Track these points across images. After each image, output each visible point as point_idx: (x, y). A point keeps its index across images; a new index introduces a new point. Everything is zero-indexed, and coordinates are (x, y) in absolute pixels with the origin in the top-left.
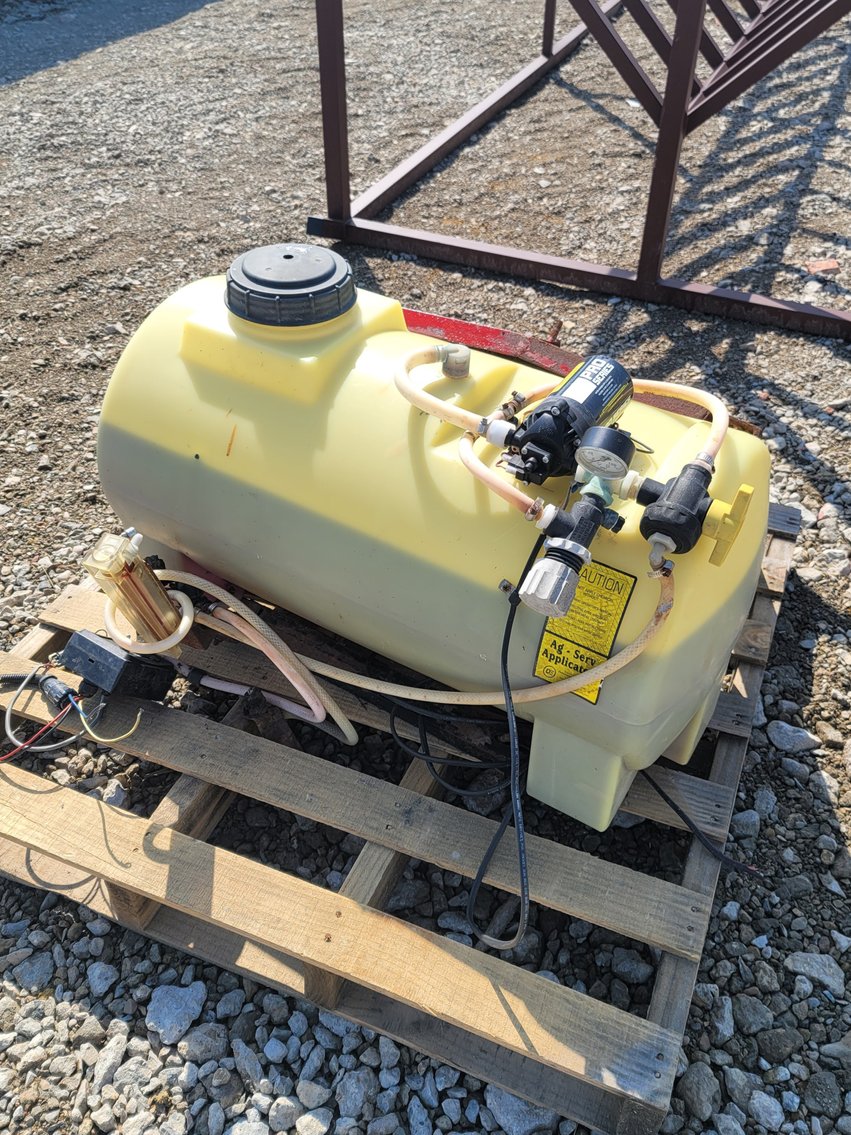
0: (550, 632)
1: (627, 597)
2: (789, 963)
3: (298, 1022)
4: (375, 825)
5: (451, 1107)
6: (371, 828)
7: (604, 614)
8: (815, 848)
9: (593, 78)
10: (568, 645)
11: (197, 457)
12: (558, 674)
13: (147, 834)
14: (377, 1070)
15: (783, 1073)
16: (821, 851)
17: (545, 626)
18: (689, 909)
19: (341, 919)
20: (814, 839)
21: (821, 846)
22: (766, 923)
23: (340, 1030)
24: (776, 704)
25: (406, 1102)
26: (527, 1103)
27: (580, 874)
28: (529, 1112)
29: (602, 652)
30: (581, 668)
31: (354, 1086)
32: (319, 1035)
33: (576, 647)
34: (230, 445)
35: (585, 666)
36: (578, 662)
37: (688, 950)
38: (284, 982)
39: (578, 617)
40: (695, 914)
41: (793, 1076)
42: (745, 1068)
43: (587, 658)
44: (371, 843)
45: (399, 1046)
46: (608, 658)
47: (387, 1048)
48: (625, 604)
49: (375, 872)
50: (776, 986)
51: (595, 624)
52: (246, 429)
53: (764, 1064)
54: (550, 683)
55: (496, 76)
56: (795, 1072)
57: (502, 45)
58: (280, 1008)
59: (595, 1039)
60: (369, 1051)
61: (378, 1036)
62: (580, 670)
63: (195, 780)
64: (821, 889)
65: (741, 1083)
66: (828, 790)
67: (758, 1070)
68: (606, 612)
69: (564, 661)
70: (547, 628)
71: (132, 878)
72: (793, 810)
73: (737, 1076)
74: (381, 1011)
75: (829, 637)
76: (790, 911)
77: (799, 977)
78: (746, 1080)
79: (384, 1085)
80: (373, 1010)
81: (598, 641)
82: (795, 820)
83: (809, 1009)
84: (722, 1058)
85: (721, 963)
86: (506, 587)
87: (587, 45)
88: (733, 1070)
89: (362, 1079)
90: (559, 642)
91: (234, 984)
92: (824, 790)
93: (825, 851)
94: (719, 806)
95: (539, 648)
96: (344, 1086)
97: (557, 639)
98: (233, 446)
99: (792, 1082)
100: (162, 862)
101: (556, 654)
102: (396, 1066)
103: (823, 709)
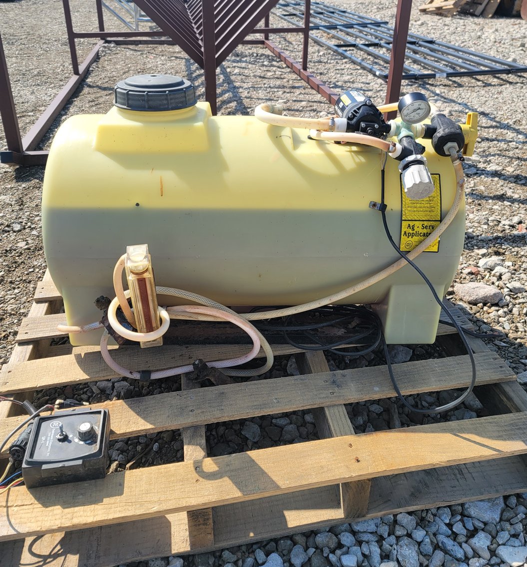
0: (405, 220)
1: (439, 185)
3: (347, 539)
4: (325, 396)
5: (458, 528)
6: (323, 398)
7: (431, 198)
8: (483, 333)
9: (107, 82)
10: (417, 223)
11: (137, 205)
12: (414, 244)
13: (196, 469)
14: (409, 535)
17: (401, 218)
18: (492, 360)
19: (353, 447)
20: (479, 330)
21: (485, 330)
23: (372, 528)
25: (436, 542)
26: (489, 500)
28: (493, 505)
29: (437, 219)
30: (427, 233)
31: (407, 549)
32: (365, 537)
33: (422, 223)
34: (162, 189)
35: (429, 231)
36: (425, 231)
37: (510, 376)
38: (326, 519)
39: (418, 205)
40: (496, 361)
43: (429, 226)
44: (328, 407)
45: (410, 513)
46: (441, 221)
47: (404, 519)
48: (439, 189)
49: (343, 419)
51: (428, 205)
52: (169, 177)
54: (410, 252)
55: (52, 88)
57: (44, 75)
58: (331, 538)
59: (517, 431)
60: (397, 527)
61: (395, 516)
62: (427, 235)
63: (195, 428)
68: (432, 197)
69: (418, 234)
70: (403, 219)
71: (210, 497)
74: (390, 500)
79: (419, 540)
80: (386, 502)
81: (433, 214)
86: (374, 205)
87: (92, 71)
89: (407, 544)
90: (411, 223)
91: (290, 545)
92: (465, 309)
94: (459, 317)
95: (401, 232)
96: (401, 554)
97: (410, 223)
98: (163, 189)
100: (221, 477)
101: (411, 232)
102: (417, 526)
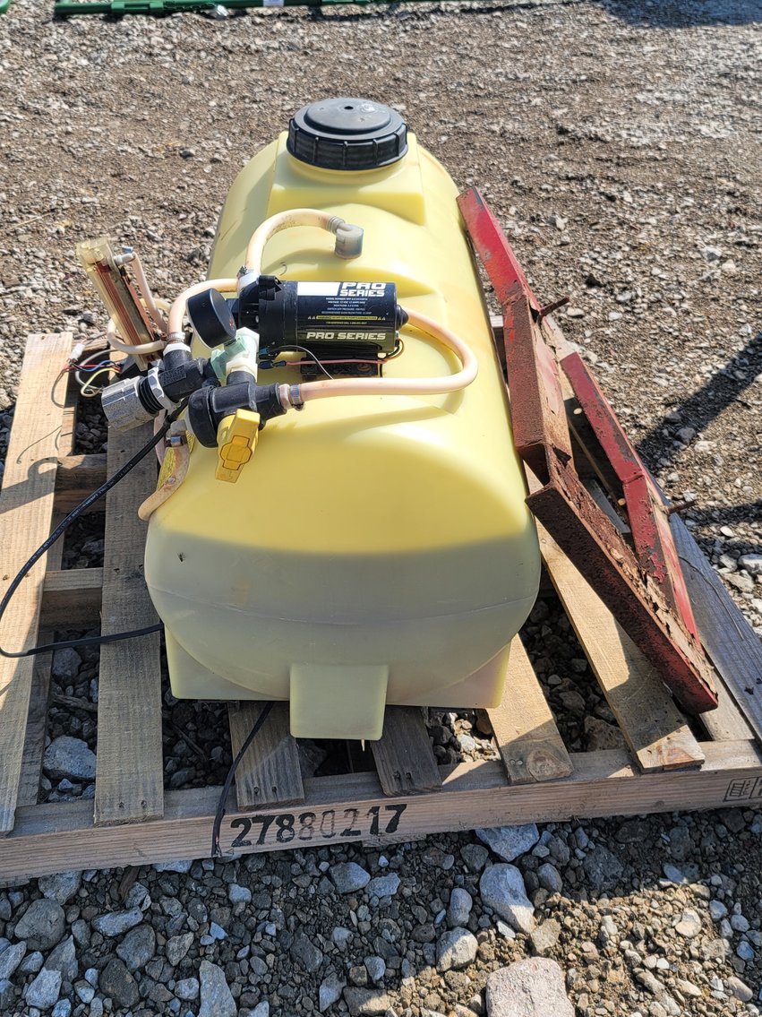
2: (206, 966)
8: (364, 957)
13: (46, 459)
15: (87, 994)
16: (362, 963)
18: (142, 798)
19: (24, 578)
20: (374, 953)
22: (240, 929)
24: (542, 861)
27: (137, 707)
37: (98, 810)
40: (139, 805)
41: (88, 1005)
42: (78, 956)
44: (102, 571)
49: (79, 583)
50: (175, 960)
53: (91, 974)
56: (93, 1006)
64: (316, 980)
65: (63, 958)
66: (450, 951)
67: (82, 969)
72: (400, 921)
73: (69, 951)
75: (707, 894)
76: (268, 952)
77: (194, 980)
78: (68, 962)
82: (389, 927)
83: (166, 1002)
84: (79, 930)
85: (175, 900)
88: (72, 945)
93: (363, 968)
94: (275, 792)
99: (82, 1006)
103: (572, 916)
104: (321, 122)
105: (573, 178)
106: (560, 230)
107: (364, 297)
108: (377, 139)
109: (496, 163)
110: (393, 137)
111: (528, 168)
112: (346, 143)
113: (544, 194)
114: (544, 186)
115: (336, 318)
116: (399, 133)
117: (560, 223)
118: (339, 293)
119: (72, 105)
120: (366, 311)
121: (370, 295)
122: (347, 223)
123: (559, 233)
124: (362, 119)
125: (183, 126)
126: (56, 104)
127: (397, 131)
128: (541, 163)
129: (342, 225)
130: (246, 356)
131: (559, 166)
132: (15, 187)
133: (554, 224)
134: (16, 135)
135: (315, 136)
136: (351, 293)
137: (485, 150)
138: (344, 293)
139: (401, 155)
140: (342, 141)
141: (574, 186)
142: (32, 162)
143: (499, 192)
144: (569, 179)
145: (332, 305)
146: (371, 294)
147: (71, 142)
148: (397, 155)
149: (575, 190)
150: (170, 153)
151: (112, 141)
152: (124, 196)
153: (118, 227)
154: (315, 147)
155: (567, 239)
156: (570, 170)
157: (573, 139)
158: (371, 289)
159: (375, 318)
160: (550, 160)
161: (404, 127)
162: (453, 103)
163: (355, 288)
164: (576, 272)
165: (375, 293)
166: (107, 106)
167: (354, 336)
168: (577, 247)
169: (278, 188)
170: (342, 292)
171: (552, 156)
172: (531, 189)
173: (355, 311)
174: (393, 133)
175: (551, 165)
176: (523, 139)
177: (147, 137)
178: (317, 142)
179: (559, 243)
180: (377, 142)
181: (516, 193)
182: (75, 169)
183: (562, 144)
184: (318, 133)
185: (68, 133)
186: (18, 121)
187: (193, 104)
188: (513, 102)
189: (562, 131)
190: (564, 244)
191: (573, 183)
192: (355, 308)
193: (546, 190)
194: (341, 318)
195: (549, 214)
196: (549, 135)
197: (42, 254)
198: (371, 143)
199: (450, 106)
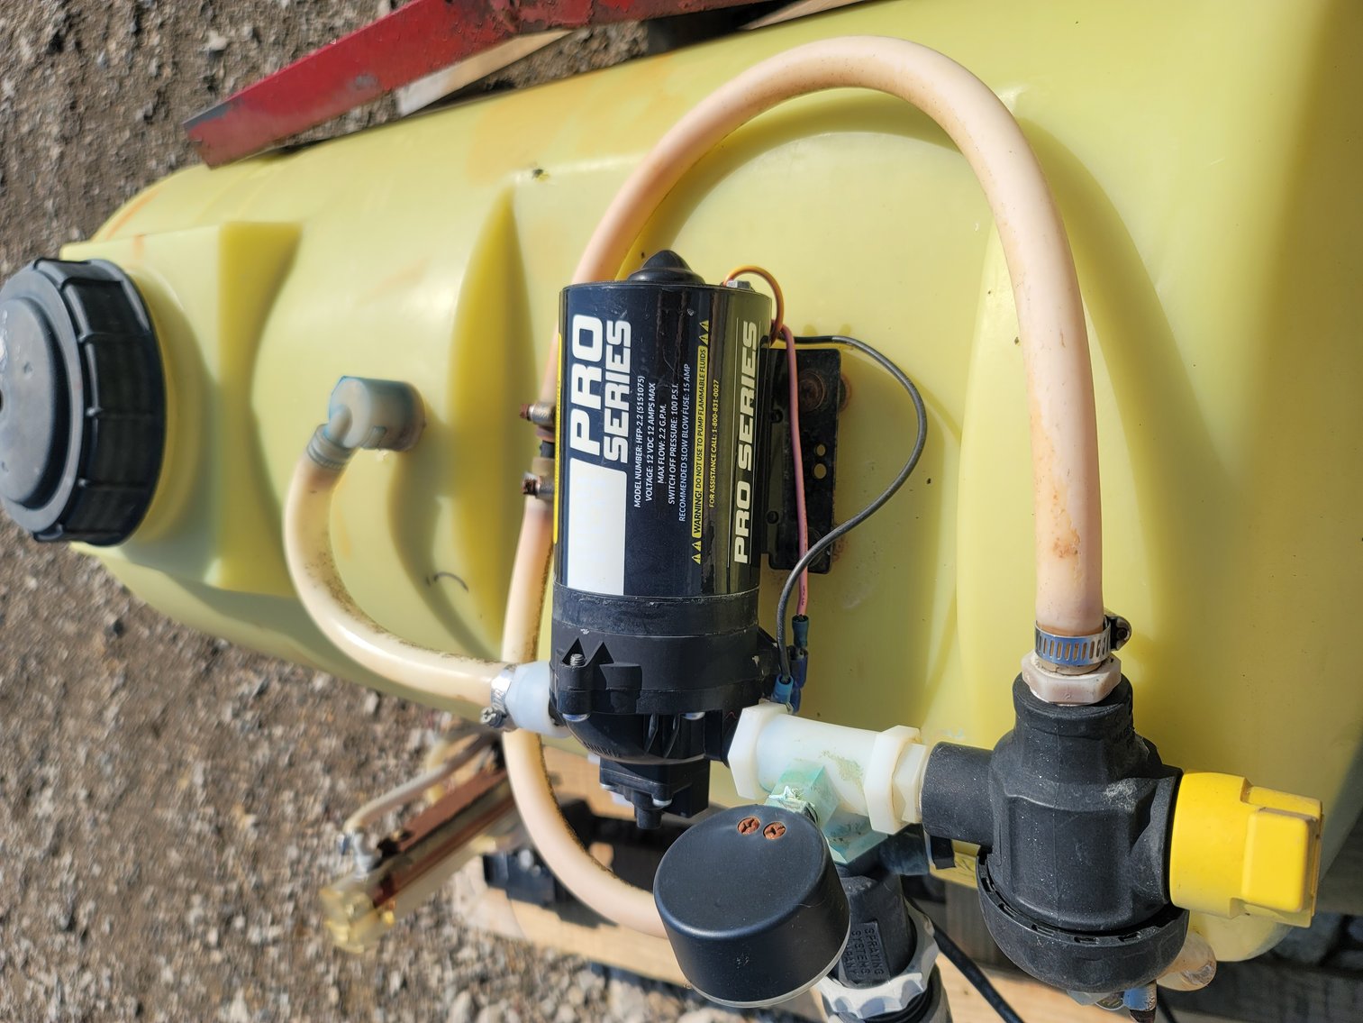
104: (37, 471)
105: (138, 23)
106: (229, 45)
107: (633, 385)
108: (77, 331)
109: (113, 152)
110: (71, 292)
111: (119, 97)
112: (91, 412)
113: (167, 72)
114: (153, 68)
115: (698, 478)
116: (60, 278)
117: (216, 41)
118: (616, 465)
119: (45, 783)
120: (681, 381)
121: (626, 367)
122: (324, 420)
123: (236, 46)
124: (26, 368)
125: (70, 628)
126: (45, 805)
127: (54, 282)
128: (112, 78)
129: (332, 427)
130: (852, 770)
131: (116, 49)
132: (181, 880)
133: (217, 54)
134: (96, 870)
135: (76, 490)
136: (617, 429)
137: (93, 168)
138: (617, 449)
139: (117, 276)
140: (87, 421)
141: (153, 20)
142: (138, 852)
143: (165, 145)
144: (139, 31)
145: (660, 490)
146: (621, 366)
147: (104, 792)
148: (118, 284)
149: (159, 21)
150: (115, 651)
151: (102, 734)
152: (192, 723)
153: (246, 738)
154: (106, 489)
155: (246, 30)
156: (124, 29)
157: (71, 26)
158: (601, 364)
159: (702, 350)
160: (107, 62)
161: (42, 265)
162: (16, 220)
163: (596, 417)
164: (307, 13)
165: (618, 349)
166: (44, 735)
167: (747, 418)
168: (261, 13)
169: (215, 574)
170: (612, 456)
171: (100, 59)
172: (159, 93)
173: (680, 416)
174: (62, 291)
175: (115, 61)
176: (73, 107)
177: (91, 683)
178: (93, 483)
179: (255, 45)
180: (86, 331)
181: (166, 116)
182: (147, 790)
183: (78, 44)
184: (67, 481)
185: (90, 796)
186: (76, 862)
187: (34, 612)
188: (11, 125)
189: (57, 44)
190: (256, 35)
191: (147, 24)
192: (669, 416)
193: (160, 67)
194: (699, 462)
195: (201, 62)
196: (66, 65)
197: (292, 852)
198: (90, 349)
199: (21, 225)
